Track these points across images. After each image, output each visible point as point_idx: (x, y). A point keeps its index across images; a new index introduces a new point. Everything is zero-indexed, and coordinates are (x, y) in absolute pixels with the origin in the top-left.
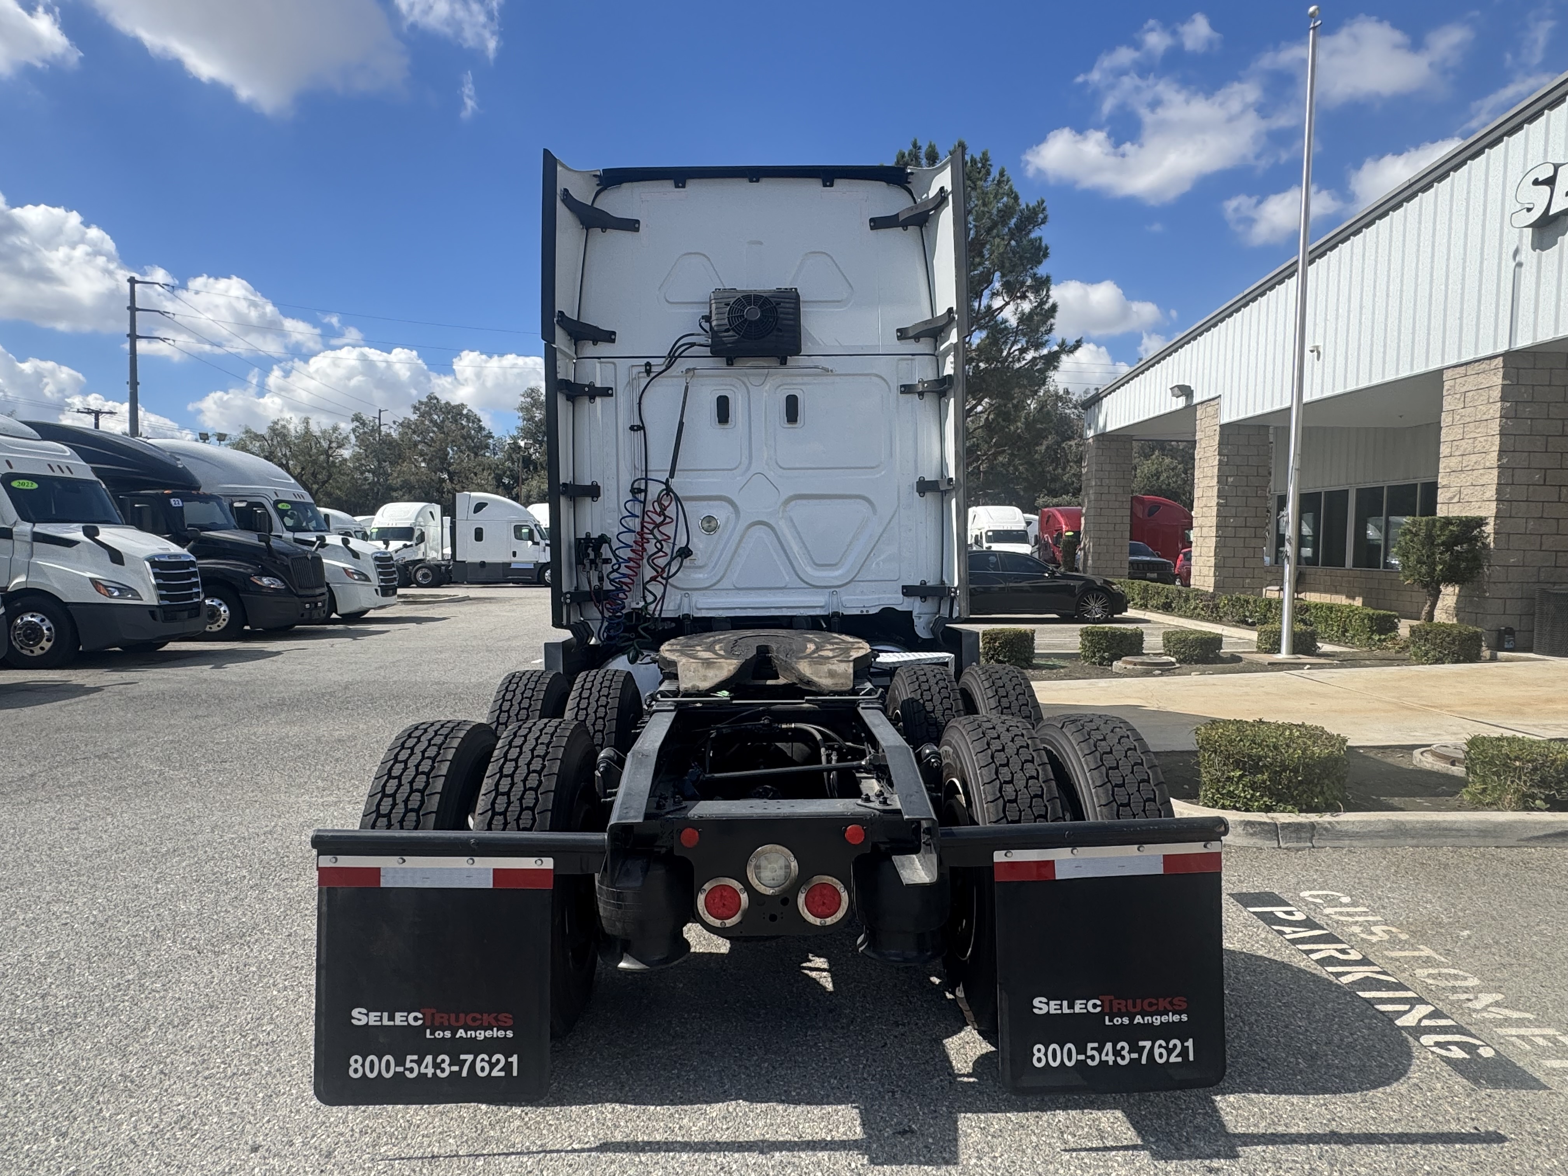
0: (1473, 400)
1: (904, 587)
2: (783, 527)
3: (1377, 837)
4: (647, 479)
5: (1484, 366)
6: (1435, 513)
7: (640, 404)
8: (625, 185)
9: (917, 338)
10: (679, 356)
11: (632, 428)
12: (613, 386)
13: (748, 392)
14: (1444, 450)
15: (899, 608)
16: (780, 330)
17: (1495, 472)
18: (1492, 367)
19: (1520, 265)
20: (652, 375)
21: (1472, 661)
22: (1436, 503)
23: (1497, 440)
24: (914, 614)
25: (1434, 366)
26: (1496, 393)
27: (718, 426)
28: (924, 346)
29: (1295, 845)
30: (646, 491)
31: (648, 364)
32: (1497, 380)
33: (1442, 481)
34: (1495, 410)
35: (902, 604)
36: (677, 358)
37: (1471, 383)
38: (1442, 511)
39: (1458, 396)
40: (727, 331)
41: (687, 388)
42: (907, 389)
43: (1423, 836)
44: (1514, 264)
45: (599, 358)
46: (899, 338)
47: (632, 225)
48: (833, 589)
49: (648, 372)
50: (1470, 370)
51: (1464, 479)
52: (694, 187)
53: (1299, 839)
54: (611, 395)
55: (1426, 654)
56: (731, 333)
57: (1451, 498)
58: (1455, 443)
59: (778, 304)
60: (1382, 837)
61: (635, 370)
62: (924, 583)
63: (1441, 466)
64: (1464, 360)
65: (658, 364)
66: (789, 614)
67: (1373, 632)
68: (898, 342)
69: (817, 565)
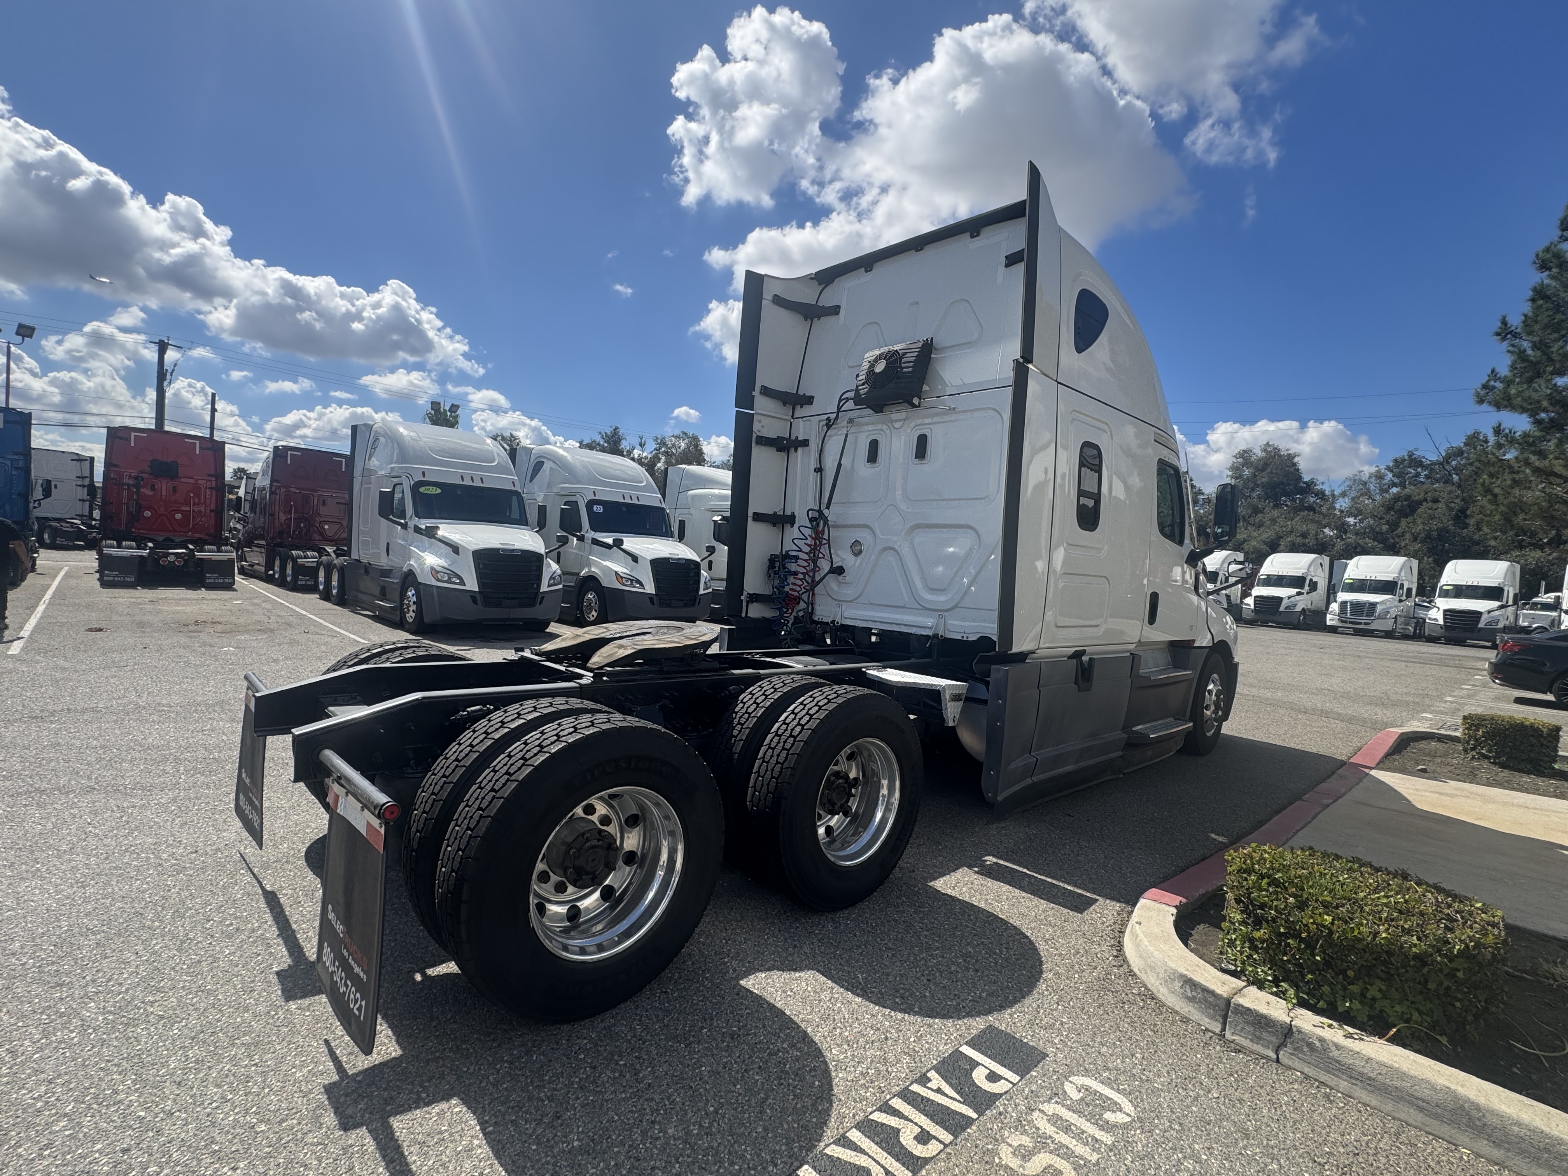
2: (905, 551)
3: (1412, 1104)
7: (821, 450)
11: (816, 470)
12: (808, 438)
13: (889, 434)
15: (994, 638)
16: (899, 378)
20: (829, 427)
27: (870, 465)
29: (1246, 1043)
31: (828, 419)
41: (847, 436)
43: (1522, 1152)
45: (803, 417)
47: (836, 310)
48: (941, 612)
49: (826, 425)
52: (880, 269)
53: (1257, 1039)
54: (807, 445)
60: (1421, 1110)
61: (820, 425)
66: (906, 631)
69: (932, 590)
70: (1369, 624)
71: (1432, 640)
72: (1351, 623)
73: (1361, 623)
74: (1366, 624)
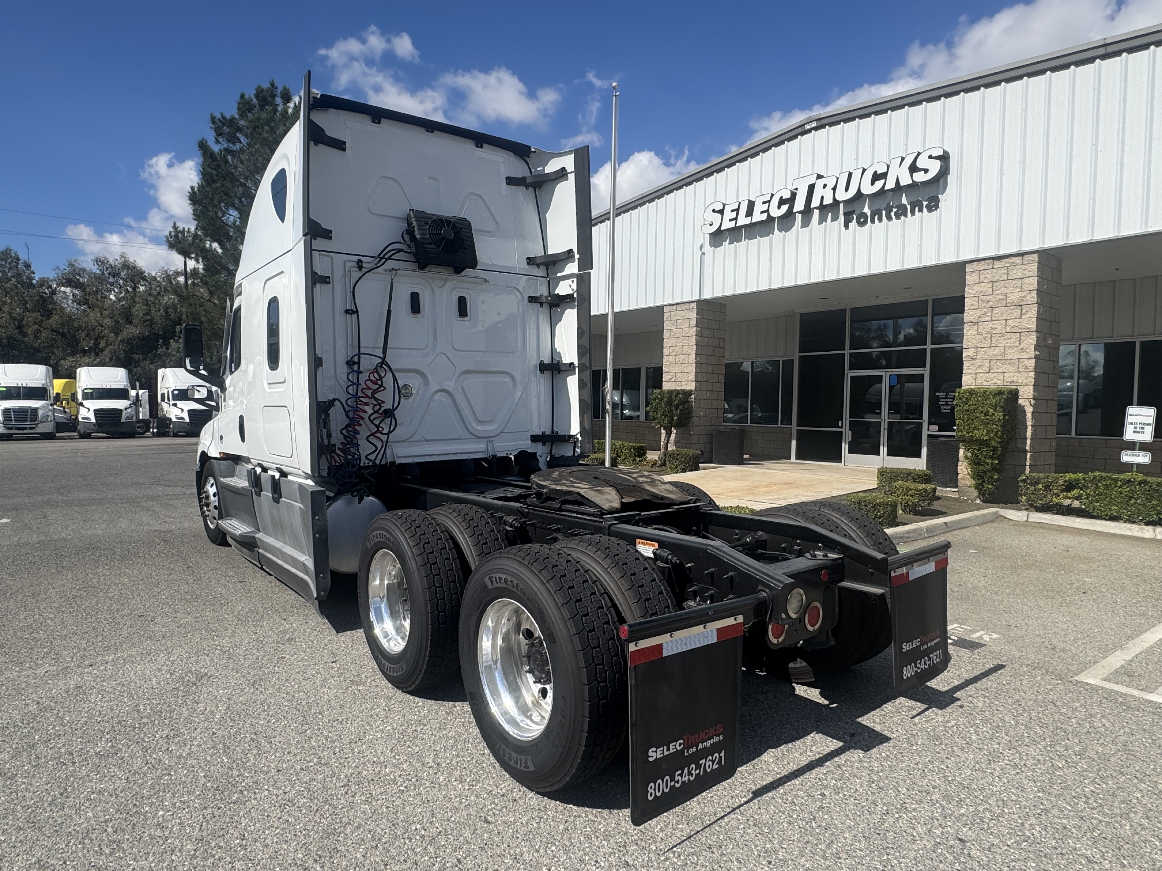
0: (681, 325)
1: (532, 436)
2: (458, 393)
4: (359, 354)
5: (686, 306)
6: (661, 388)
7: (354, 292)
8: (332, 111)
9: (538, 266)
10: (389, 258)
11: (347, 312)
12: (330, 276)
13: (433, 292)
14: (666, 351)
15: (529, 451)
16: (465, 249)
17: (694, 365)
18: (691, 307)
19: (704, 254)
20: (364, 270)
21: (695, 470)
22: (662, 382)
23: (695, 347)
24: (538, 454)
25: (659, 303)
26: (694, 322)
27: (412, 315)
28: (541, 272)
30: (358, 363)
31: (360, 261)
32: (694, 315)
33: (665, 369)
34: (693, 331)
35: (530, 447)
36: (387, 259)
37: (679, 315)
38: (666, 386)
39: (673, 322)
40: (430, 244)
41: (392, 284)
42: (532, 299)
44: (700, 253)
45: (319, 251)
46: (528, 264)
47: (340, 145)
48: (489, 439)
49: (360, 268)
50: (679, 308)
51: (677, 369)
52: (385, 124)
54: (329, 283)
55: (677, 466)
56: (432, 246)
57: (670, 379)
58: (672, 348)
59: (461, 229)
61: (348, 265)
62: (543, 433)
63: (664, 360)
64: (675, 302)
65: (368, 263)
67: (636, 456)
68: (527, 267)
69: (480, 422)
70: (34, 428)
71: (85, 436)
72: (16, 429)
73: (26, 429)
74: (31, 428)
